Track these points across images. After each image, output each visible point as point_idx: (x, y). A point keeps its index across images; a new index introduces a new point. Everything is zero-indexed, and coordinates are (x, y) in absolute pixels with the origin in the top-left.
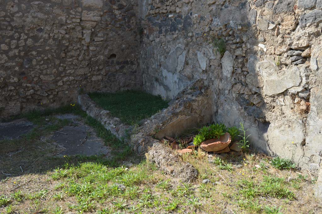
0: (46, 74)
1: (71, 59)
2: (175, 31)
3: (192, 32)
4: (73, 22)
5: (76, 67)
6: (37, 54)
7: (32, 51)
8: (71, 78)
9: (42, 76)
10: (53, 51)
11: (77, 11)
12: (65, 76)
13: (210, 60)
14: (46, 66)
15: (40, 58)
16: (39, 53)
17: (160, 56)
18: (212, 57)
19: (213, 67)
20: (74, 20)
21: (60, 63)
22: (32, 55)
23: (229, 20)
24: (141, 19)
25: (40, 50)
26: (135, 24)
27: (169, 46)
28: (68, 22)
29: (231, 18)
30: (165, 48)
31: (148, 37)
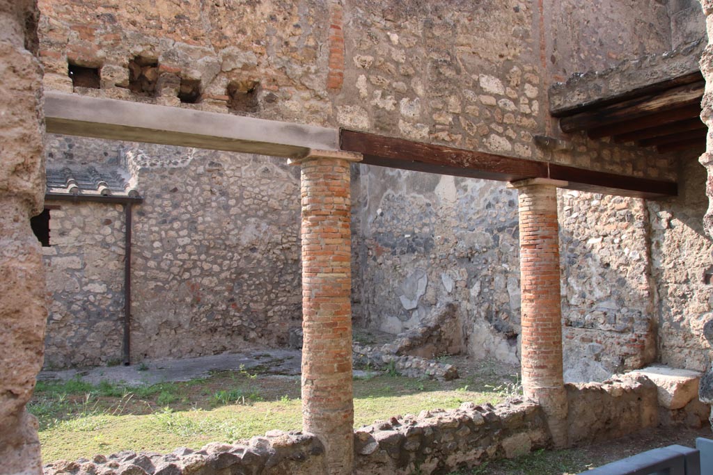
0: (257, 301)
1: (284, 285)
2: (414, 253)
3: (435, 254)
4: (289, 241)
5: (289, 295)
6: (248, 278)
7: (243, 274)
8: (283, 307)
9: (251, 304)
10: (266, 274)
11: (294, 229)
12: (276, 305)
13: (456, 282)
14: (257, 292)
15: (251, 282)
16: (251, 275)
17: (393, 280)
18: (459, 279)
19: (459, 289)
20: (290, 239)
21: (272, 289)
22: (243, 278)
23: (474, 243)
24: (364, 238)
25: (253, 272)
26: (356, 243)
27: (405, 269)
28: (284, 241)
29: (476, 241)
30: (400, 271)
31: (375, 259)
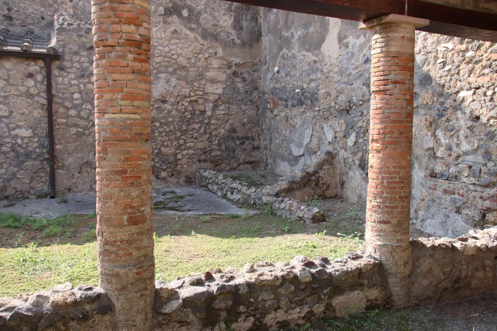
0: (167, 146)
1: (192, 132)
2: (302, 106)
3: (319, 107)
4: (196, 95)
5: (196, 141)
6: (160, 125)
7: (156, 122)
8: (191, 152)
9: (162, 148)
10: (176, 123)
11: (201, 84)
12: (185, 149)
13: (336, 132)
14: (167, 138)
15: (162, 129)
16: (162, 124)
17: (285, 130)
18: (338, 130)
19: (338, 138)
20: (197, 92)
21: (181, 136)
22: (155, 126)
23: (353, 96)
24: (264, 93)
25: (164, 121)
26: (257, 97)
27: (295, 120)
28: (192, 94)
29: (354, 95)
30: (291, 122)
31: (272, 112)
